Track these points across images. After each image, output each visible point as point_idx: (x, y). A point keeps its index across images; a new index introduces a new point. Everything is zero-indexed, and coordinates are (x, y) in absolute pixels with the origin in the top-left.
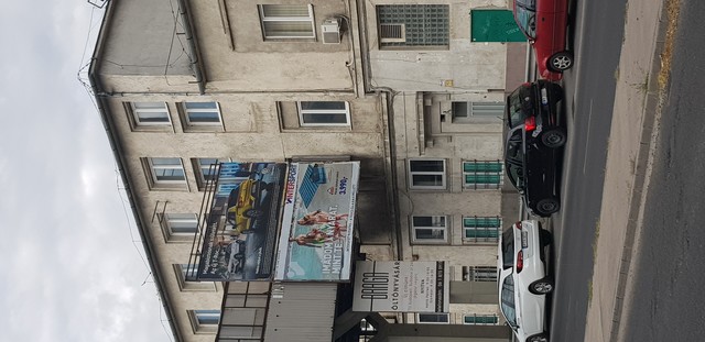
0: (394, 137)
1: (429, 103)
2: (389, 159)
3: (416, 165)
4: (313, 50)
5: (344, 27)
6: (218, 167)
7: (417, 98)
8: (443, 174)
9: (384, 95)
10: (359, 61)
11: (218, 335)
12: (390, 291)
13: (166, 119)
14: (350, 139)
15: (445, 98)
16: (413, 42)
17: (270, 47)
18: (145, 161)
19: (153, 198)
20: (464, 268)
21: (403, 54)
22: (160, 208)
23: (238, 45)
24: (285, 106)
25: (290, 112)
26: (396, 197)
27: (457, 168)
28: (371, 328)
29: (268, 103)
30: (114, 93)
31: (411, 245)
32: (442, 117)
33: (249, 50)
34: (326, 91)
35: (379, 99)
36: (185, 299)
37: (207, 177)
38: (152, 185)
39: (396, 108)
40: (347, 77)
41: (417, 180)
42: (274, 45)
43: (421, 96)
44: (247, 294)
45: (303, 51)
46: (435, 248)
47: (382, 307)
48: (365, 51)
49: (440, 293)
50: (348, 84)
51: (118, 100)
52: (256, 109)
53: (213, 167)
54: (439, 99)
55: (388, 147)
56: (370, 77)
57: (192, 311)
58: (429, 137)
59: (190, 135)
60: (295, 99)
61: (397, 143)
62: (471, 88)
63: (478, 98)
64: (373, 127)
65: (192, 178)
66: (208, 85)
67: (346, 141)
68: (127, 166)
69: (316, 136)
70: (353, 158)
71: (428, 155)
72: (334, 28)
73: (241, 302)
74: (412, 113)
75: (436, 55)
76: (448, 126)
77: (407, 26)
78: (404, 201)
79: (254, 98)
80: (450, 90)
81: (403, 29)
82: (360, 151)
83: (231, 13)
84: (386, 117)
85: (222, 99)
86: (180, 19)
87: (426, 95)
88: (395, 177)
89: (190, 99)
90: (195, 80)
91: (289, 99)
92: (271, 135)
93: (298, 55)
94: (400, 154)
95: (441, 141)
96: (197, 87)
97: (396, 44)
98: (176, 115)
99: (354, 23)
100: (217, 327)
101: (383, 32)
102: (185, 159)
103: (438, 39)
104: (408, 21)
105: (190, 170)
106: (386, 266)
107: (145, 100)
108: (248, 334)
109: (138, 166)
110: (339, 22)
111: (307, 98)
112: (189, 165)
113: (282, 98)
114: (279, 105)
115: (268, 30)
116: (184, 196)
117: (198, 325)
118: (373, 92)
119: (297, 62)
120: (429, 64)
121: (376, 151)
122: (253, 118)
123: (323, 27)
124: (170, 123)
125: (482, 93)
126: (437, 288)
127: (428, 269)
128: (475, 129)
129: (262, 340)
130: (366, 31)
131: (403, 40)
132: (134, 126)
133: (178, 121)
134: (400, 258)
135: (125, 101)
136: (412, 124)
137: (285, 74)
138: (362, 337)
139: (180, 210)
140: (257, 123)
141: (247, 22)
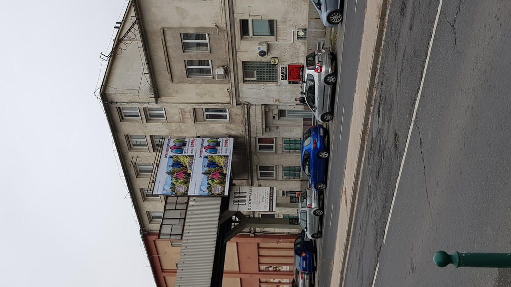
0: (250, 126)
1: (267, 110)
2: (248, 137)
3: (260, 141)
4: (211, 83)
5: (227, 72)
6: (163, 140)
7: (262, 107)
8: (274, 145)
9: (246, 106)
10: (234, 89)
11: (162, 223)
12: (247, 201)
13: (138, 116)
14: (229, 127)
15: (275, 108)
16: (260, 80)
17: (190, 81)
18: (127, 136)
19: (131, 154)
20: (283, 192)
21: (255, 86)
22: (134, 160)
23: (174, 79)
24: (197, 110)
25: (199, 113)
26: (251, 156)
27: (280, 142)
28: (237, 220)
29: (189, 108)
30: (112, 102)
31: (258, 180)
32: (274, 117)
33: (179, 82)
34: (218, 103)
35: (243, 107)
36: (146, 206)
37: (158, 145)
38: (130, 148)
39: (252, 112)
40: (227, 97)
41: (261, 148)
42: (192, 80)
43: (263, 107)
44: (176, 203)
45: (207, 83)
46: (269, 181)
47: (243, 209)
48: (237, 83)
49: (271, 202)
50: (228, 100)
51: (114, 106)
52: (182, 111)
53: (161, 140)
54: (272, 108)
55: (247, 131)
56: (239, 97)
57: (149, 212)
58: (267, 127)
59: (150, 124)
60: (202, 107)
61: (252, 129)
62: (288, 103)
63: (292, 108)
64: (240, 121)
65: (150, 145)
66: (159, 99)
67: (227, 128)
68: (118, 139)
69: (212, 125)
70: (230, 136)
71: (267, 136)
72: (221, 72)
73: (173, 206)
74: (259, 115)
75: (271, 86)
76: (277, 122)
77: (257, 72)
78: (255, 158)
79: (182, 106)
80: (278, 104)
81: (255, 74)
82: (233, 133)
83: (171, 64)
84: (246, 117)
85: (166, 106)
86: (146, 66)
87: (266, 106)
88: (250, 146)
89: (150, 106)
90: (153, 96)
91: (199, 107)
92: (190, 124)
93: (204, 85)
94: (253, 135)
95: (273, 129)
96: (154, 100)
97: (252, 81)
98: (143, 114)
99: (232, 70)
100: (161, 219)
101: (245, 75)
102: (147, 136)
103: (272, 78)
104: (258, 69)
105: (149, 141)
106: (245, 189)
107: (128, 106)
108: (177, 222)
109: (123, 139)
110: (224, 69)
111: (208, 106)
112: (149, 139)
113: (196, 106)
114: (194, 110)
115: (189, 72)
116: (146, 154)
117: (152, 219)
118: (240, 104)
119: (203, 88)
120: (268, 91)
121: (241, 133)
122: (181, 117)
123: (216, 71)
124: (140, 118)
125: (293, 106)
126: (270, 200)
127: (266, 190)
128: (289, 123)
129: (184, 225)
130: (237, 74)
131: (255, 79)
132: (122, 119)
133: (144, 117)
134: (252, 185)
135: (118, 106)
136: (259, 120)
137: (198, 94)
138: (233, 224)
139: (144, 161)
140: (183, 119)
141: (179, 68)
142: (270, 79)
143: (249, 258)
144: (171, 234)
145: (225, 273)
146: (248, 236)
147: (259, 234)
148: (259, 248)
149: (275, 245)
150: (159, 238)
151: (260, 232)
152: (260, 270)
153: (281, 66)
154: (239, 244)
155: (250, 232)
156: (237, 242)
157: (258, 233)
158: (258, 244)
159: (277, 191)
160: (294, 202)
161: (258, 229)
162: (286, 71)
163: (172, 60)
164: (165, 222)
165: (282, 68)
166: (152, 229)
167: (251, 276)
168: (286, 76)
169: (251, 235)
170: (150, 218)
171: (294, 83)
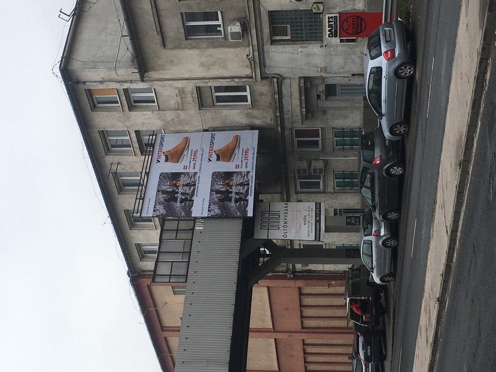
0: (283, 112)
1: (308, 85)
2: (279, 128)
3: (299, 133)
4: (223, 47)
5: (245, 28)
6: (154, 137)
7: (299, 81)
8: (319, 139)
9: (275, 80)
10: (256, 54)
11: (157, 259)
12: (282, 224)
13: (117, 102)
14: (250, 113)
15: (320, 81)
16: (297, 39)
17: (191, 45)
18: (103, 134)
19: (109, 159)
20: (335, 210)
21: (288, 48)
22: (114, 168)
23: (168, 44)
24: (203, 90)
25: (207, 94)
26: (285, 157)
27: (330, 135)
28: (268, 252)
29: (190, 86)
30: (78, 82)
31: (296, 193)
32: (319, 96)
33: (175, 48)
34: (232, 78)
35: (272, 83)
36: (134, 235)
37: (147, 145)
38: (108, 151)
39: (285, 90)
40: (247, 66)
41: (301, 144)
42: (193, 43)
43: (302, 81)
44: (177, 230)
45: (215, 47)
46: (313, 196)
47: (277, 235)
48: (261, 46)
49: (318, 226)
50: (248, 72)
51: (82, 87)
52: (181, 92)
53: (151, 137)
55: (279, 119)
56: (265, 66)
57: (138, 244)
58: (309, 112)
59: (134, 113)
60: (210, 84)
61: (285, 116)
62: (340, 73)
63: (345, 81)
64: (267, 104)
65: (136, 145)
66: (146, 74)
67: (248, 115)
68: (89, 137)
69: (225, 112)
70: (252, 128)
71: (308, 126)
72: (236, 28)
73: (173, 235)
74: (296, 93)
75: (314, 49)
76: (323, 103)
77: (292, 26)
78: (291, 159)
79: (180, 84)
80: (324, 75)
81: (289, 29)
82: (257, 122)
83: (162, 19)
84: (277, 97)
85: (157, 85)
86: (125, 27)
87: (306, 79)
88: (284, 142)
89: (133, 86)
90: (136, 71)
91: (205, 85)
92: (192, 112)
93: (212, 51)
94: (287, 125)
95: (318, 114)
96: (138, 76)
97: (284, 40)
98: (124, 98)
99: (253, 25)
100: (156, 255)
101: (274, 32)
102: (131, 131)
103: (315, 36)
104: (292, 22)
105: (135, 139)
106: (278, 206)
107: (101, 87)
108: (179, 258)
109: (97, 137)
110: (241, 24)
111: (218, 83)
112: (133, 135)
113: (200, 84)
114: (199, 89)
115: (190, 32)
116: (131, 159)
117: (144, 254)
118: (267, 78)
119: (211, 55)
120: (308, 55)
121: (270, 122)
122: (179, 99)
123: (229, 28)
124: (120, 105)
125: (348, 77)
126: (316, 222)
127: (309, 208)
128: (342, 104)
129: (189, 262)
130: (261, 30)
131: (288, 38)
132: (94, 107)
133: (125, 102)
134: (288, 200)
135: (86, 88)
136: (296, 102)
137: (202, 65)
138: (261, 259)
139: (128, 169)
140: (182, 104)
141: (174, 26)
142: (311, 37)
143: (286, 309)
144: (170, 275)
145: (252, 331)
146: (285, 278)
147: (301, 274)
148: (301, 294)
149: (325, 290)
150: (153, 281)
151: (302, 272)
152: (303, 328)
153: (327, 16)
154: (270, 289)
155: (287, 271)
156: (268, 288)
157: (300, 272)
158: (300, 289)
159: (326, 209)
160: (353, 224)
161: (299, 267)
162: (336, 23)
163: (163, 13)
164: (163, 258)
165: (329, 18)
166: (145, 269)
167: (289, 336)
168: (336, 31)
169: (288, 275)
170: (142, 254)
171: (348, 41)
